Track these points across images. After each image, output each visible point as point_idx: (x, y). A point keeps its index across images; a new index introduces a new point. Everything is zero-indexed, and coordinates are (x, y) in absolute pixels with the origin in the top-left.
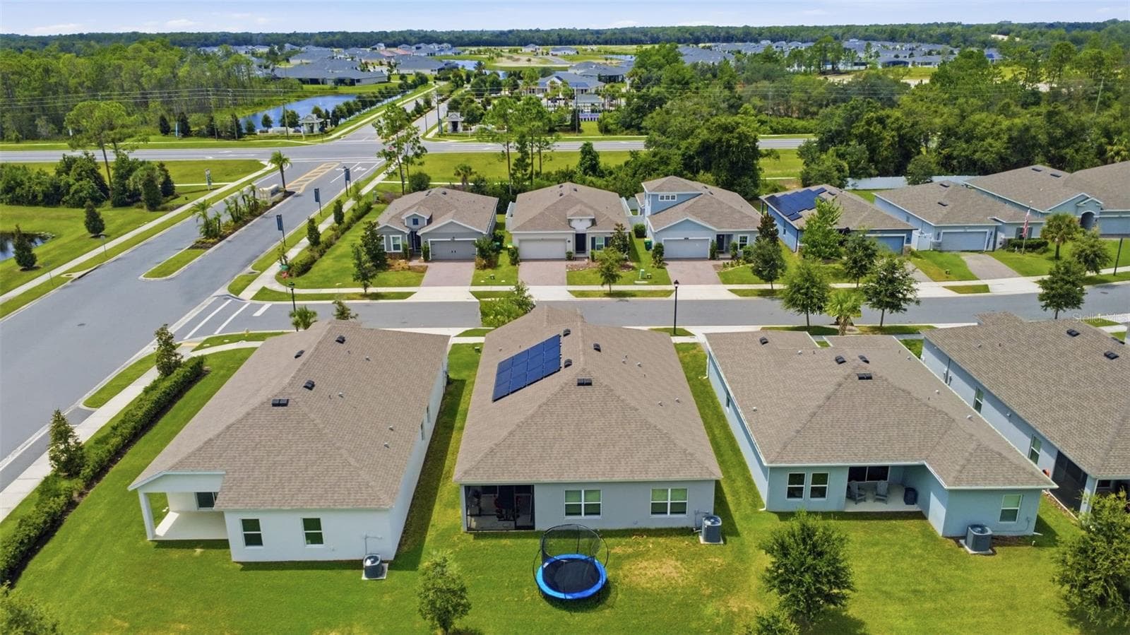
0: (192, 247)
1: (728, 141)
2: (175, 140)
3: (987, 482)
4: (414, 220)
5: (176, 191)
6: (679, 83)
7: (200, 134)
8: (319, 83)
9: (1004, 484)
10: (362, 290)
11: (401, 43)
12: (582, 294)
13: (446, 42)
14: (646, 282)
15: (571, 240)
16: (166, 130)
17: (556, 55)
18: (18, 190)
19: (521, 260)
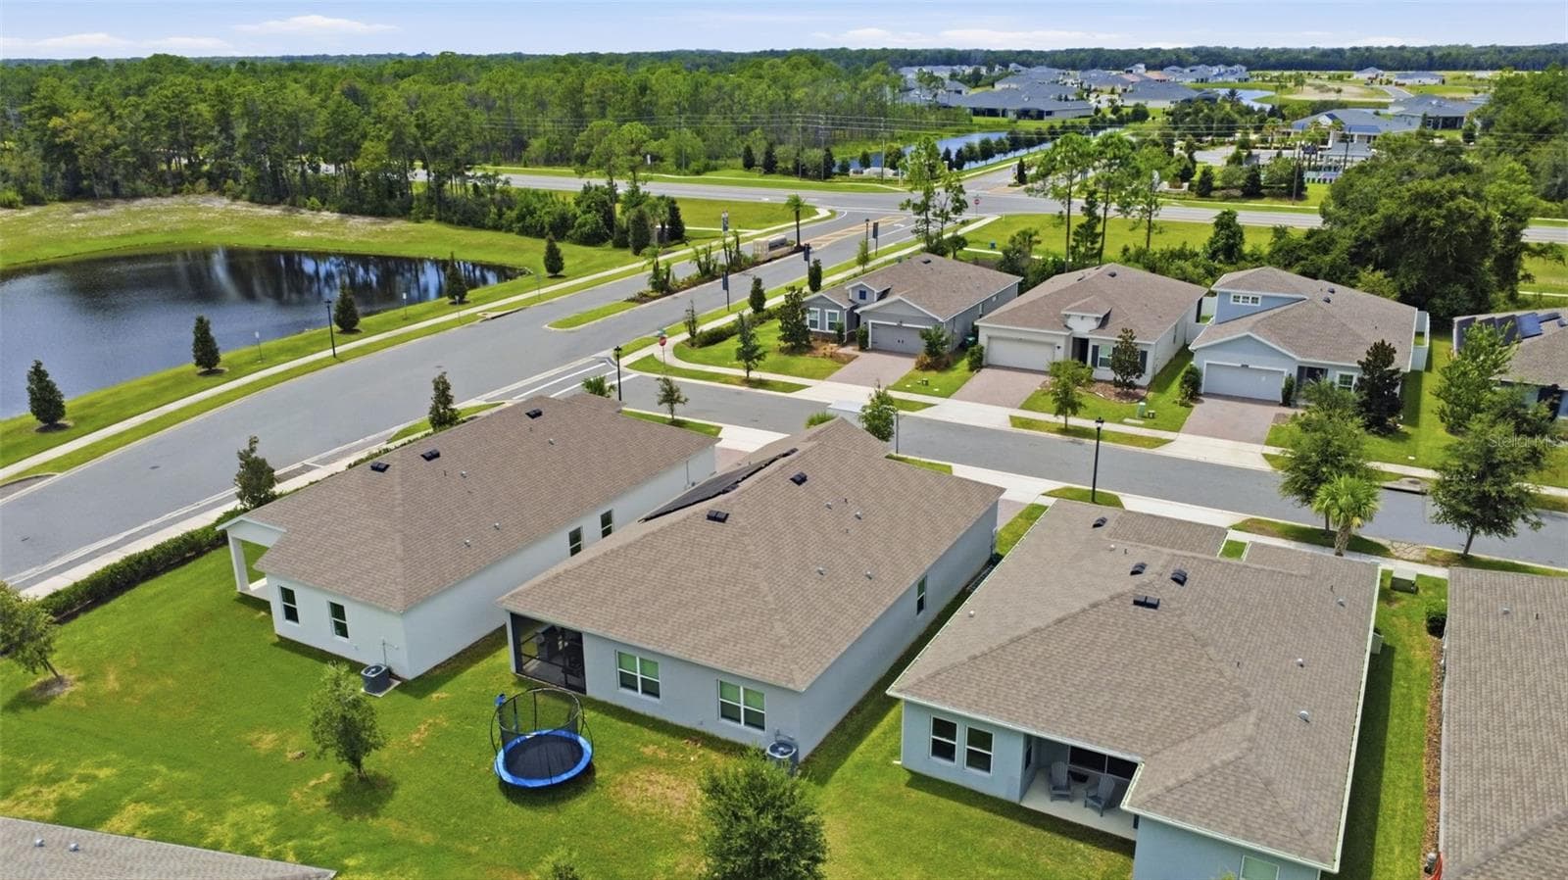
0: (629, 300)
1: (1427, 221)
2: (755, 177)
3: (1206, 821)
4: (861, 292)
5: (685, 234)
6: (1526, 130)
7: (786, 173)
8: (997, 115)
9: (1234, 834)
10: (743, 373)
11: (1170, 64)
12: (1028, 424)
13: (1241, 63)
14: (1141, 422)
15: (1062, 345)
16: (749, 164)
17: (1403, 85)
18: (528, 219)
19: (989, 366)
